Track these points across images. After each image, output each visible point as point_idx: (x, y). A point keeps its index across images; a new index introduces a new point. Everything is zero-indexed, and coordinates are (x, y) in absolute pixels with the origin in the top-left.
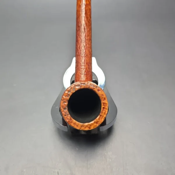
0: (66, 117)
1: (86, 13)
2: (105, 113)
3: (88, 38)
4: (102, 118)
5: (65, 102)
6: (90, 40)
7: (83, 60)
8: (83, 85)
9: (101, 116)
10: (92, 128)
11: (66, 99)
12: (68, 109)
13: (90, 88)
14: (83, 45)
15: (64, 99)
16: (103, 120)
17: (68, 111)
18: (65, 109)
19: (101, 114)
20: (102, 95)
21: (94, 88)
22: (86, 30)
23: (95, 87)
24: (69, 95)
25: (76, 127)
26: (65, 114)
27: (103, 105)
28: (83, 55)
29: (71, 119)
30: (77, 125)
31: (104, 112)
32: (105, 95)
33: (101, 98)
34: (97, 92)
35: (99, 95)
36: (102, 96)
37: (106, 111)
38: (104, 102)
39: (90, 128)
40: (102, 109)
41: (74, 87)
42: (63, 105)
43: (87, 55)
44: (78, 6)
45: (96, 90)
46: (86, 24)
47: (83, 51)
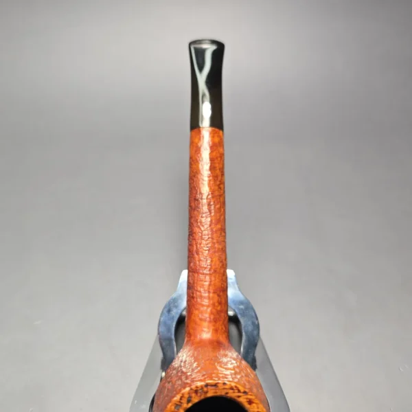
6: (223, 230)
7: (206, 283)
8: (210, 387)
14: (206, 245)
21: (239, 397)
22: (213, 208)
23: (240, 394)
28: (207, 271)
34: (246, 405)
41: (189, 393)
43: (215, 271)
44: (195, 149)
45: (243, 400)
46: (213, 192)
47: (205, 261)
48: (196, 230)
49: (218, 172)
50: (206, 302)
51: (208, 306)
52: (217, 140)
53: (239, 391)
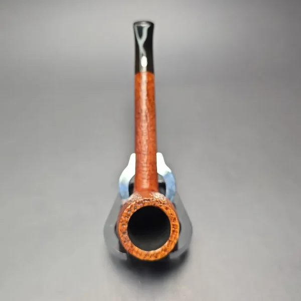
0: (126, 243)
1: (148, 95)
2: (175, 238)
3: (152, 128)
4: (172, 244)
5: (124, 224)
6: (154, 131)
7: (145, 159)
8: (146, 201)
9: (170, 241)
10: (159, 257)
11: (125, 220)
12: (128, 233)
13: (156, 205)
14: (144, 138)
15: (123, 221)
16: (172, 247)
17: (128, 236)
18: (124, 233)
19: (170, 239)
20: (171, 214)
21: (161, 206)
22: (148, 118)
23: (161, 204)
24: (129, 215)
25: (138, 256)
26: (124, 240)
27: (173, 227)
28: (145, 153)
29: (132, 247)
30: (140, 253)
31: (174, 236)
32: (175, 214)
33: (170, 218)
34: (165, 210)
35: (167, 214)
36: (171, 216)
37: (176, 235)
38: (173, 223)
39: (156, 257)
40: (171, 232)
41: (135, 204)
42: (122, 228)
43: (150, 153)
44: (138, 85)
45: (163, 208)
46: (148, 109)
47: (145, 147)
48: (139, 130)
49: (151, 98)
50: (145, 169)
51: (146, 171)
52: (150, 79)
53: (161, 203)
